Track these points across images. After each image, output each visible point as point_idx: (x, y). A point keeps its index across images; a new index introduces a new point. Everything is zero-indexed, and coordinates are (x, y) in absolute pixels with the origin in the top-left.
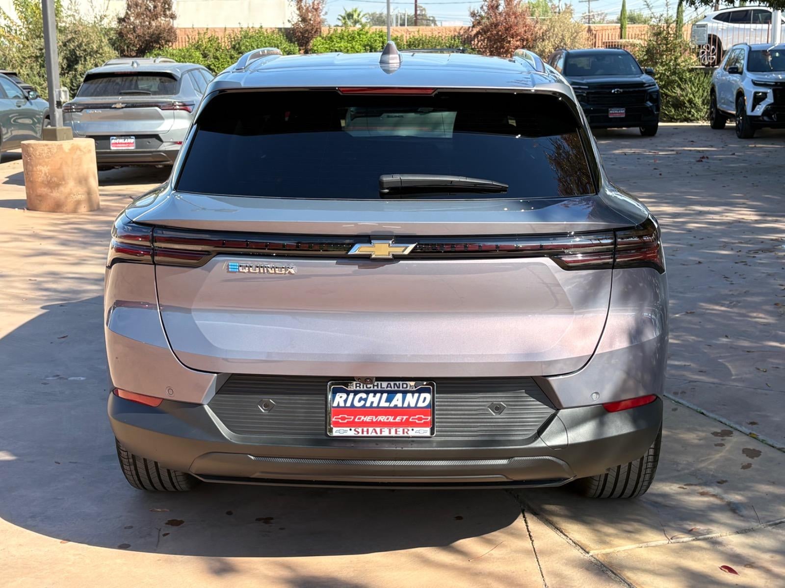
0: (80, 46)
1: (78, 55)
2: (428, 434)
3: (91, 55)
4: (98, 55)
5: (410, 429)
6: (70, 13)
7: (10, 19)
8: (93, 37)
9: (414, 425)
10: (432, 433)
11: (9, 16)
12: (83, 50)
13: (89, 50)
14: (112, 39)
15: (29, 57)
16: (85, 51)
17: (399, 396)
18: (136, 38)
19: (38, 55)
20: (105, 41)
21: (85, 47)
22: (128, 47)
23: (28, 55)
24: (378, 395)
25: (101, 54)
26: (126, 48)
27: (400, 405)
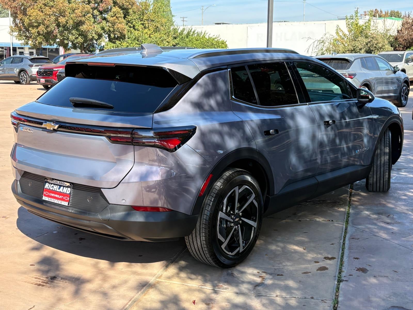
0: (373, 45)
1: (371, 50)
2: (67, 205)
3: (378, 50)
4: (382, 50)
5: (63, 202)
6: (374, 28)
7: (342, 32)
8: (380, 40)
9: (64, 200)
10: (68, 205)
11: (342, 30)
12: (374, 47)
13: (377, 47)
14: (391, 41)
15: (348, 50)
16: (375, 47)
17: (62, 187)
18: (403, 41)
19: (353, 49)
20: (386, 42)
21: (375, 46)
22: (399, 45)
23: (347, 49)
24: (57, 186)
25: (383, 49)
26: (397, 46)
27: (61, 191)
